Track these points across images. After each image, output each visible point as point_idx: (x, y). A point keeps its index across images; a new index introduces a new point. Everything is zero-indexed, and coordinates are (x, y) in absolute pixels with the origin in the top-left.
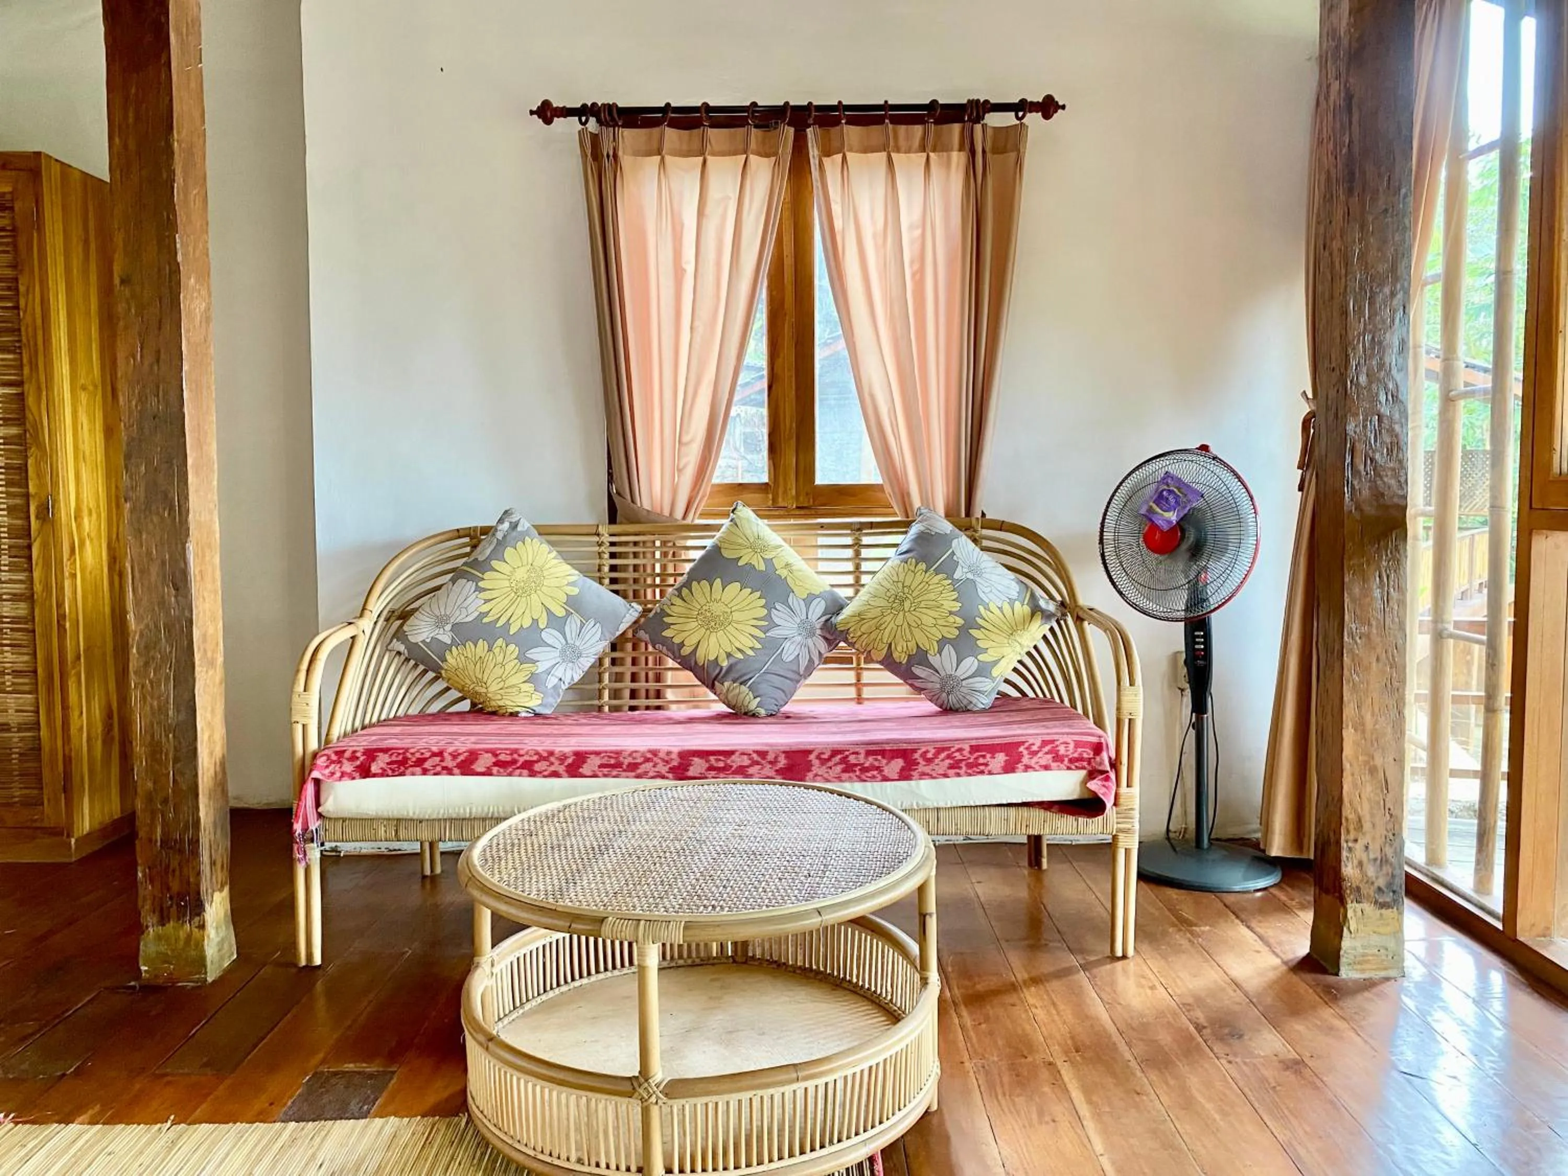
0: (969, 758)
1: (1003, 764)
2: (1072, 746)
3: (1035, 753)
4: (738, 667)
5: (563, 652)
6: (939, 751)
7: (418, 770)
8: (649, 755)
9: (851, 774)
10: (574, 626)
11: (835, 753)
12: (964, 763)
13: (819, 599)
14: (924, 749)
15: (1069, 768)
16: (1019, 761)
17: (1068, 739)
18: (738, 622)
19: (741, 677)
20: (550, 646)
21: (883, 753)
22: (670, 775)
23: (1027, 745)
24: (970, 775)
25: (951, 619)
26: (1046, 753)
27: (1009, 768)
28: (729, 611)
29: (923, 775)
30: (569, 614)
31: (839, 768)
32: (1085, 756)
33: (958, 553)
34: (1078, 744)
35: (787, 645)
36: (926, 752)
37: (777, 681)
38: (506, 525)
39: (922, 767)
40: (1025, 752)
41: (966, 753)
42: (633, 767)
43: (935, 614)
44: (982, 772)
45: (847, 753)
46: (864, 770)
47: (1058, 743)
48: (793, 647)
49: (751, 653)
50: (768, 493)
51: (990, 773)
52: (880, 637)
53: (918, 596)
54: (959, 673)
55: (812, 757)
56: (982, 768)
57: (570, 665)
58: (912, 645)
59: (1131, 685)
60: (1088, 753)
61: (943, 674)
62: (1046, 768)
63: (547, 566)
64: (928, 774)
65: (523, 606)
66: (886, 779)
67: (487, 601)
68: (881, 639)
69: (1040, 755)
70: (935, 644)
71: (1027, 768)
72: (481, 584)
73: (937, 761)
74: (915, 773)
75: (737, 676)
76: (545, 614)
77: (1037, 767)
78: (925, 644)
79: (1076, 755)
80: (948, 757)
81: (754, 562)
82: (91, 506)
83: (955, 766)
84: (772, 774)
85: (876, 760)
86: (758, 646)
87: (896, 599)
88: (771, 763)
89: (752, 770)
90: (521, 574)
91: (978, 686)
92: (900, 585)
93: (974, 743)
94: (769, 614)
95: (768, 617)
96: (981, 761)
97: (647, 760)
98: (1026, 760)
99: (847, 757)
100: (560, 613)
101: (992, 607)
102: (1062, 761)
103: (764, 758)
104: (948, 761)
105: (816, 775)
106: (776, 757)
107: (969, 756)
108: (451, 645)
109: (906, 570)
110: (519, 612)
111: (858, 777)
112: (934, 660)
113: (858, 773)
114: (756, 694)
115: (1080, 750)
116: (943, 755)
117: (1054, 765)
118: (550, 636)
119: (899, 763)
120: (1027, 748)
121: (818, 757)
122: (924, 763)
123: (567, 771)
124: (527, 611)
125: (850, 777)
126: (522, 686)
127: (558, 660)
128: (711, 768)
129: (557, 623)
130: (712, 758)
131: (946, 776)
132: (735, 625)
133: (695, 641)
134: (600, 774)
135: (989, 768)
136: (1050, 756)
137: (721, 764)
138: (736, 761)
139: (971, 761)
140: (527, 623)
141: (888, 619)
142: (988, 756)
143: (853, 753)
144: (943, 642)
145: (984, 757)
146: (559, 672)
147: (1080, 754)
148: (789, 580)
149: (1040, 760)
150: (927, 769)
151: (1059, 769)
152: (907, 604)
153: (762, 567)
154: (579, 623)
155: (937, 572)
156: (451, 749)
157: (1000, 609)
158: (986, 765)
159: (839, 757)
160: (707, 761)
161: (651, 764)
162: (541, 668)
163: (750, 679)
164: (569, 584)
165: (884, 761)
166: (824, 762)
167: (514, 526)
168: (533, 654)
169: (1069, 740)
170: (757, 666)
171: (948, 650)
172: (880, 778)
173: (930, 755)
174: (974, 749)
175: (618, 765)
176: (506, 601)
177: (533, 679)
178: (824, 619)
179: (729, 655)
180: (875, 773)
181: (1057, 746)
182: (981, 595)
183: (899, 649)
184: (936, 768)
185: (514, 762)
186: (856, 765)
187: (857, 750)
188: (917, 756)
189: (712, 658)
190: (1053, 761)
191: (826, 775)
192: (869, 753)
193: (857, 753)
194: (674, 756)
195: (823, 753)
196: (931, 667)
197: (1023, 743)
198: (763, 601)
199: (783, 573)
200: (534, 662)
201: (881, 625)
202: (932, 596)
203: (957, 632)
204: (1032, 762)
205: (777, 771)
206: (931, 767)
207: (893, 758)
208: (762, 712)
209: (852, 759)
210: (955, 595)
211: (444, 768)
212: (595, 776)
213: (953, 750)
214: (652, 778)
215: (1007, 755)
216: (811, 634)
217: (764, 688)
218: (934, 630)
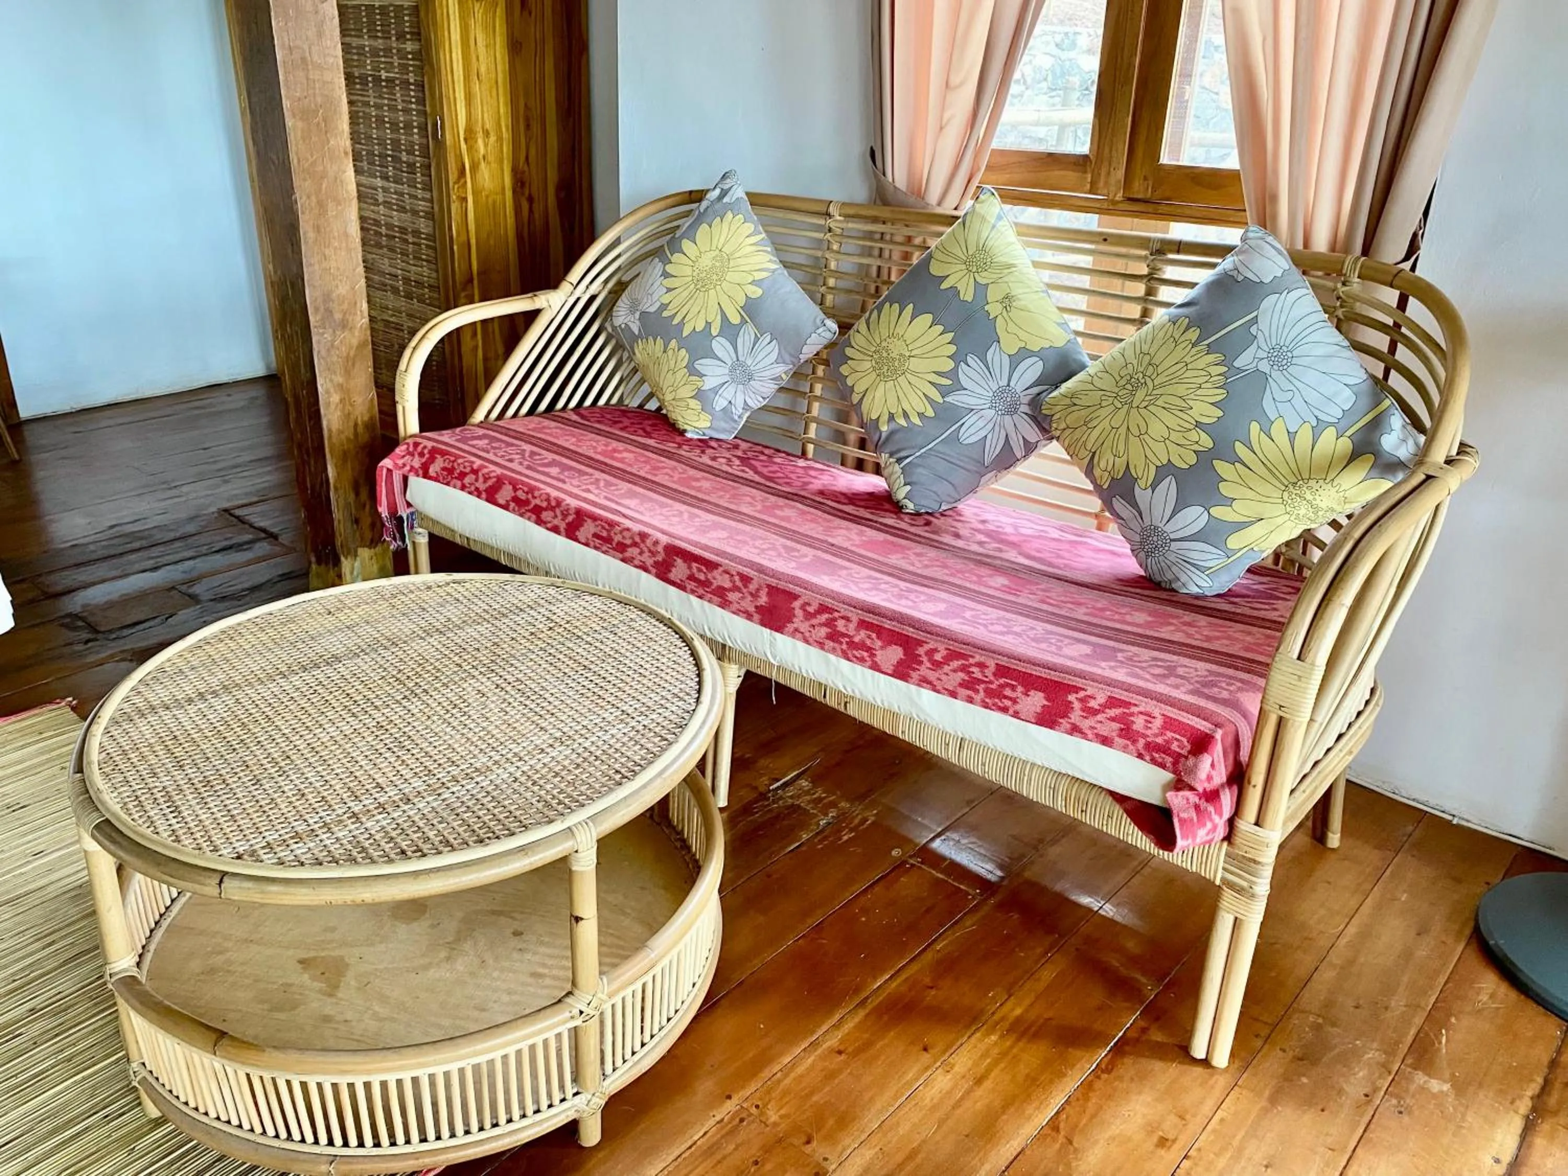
0: (991, 682)
1: (1039, 710)
2: (1158, 723)
3: (1093, 712)
4: (897, 437)
5: (733, 370)
6: (953, 655)
7: (459, 483)
8: (637, 539)
9: (836, 645)
10: (747, 337)
11: (823, 609)
12: (983, 686)
13: (1035, 359)
14: (931, 645)
15: (1140, 756)
16: (1065, 715)
17: (1158, 710)
18: (914, 373)
19: (899, 451)
20: (719, 359)
21: (879, 630)
22: (654, 571)
23: (1081, 694)
24: (986, 706)
25: (1193, 435)
26: (1113, 719)
27: (1047, 719)
28: (907, 354)
29: (924, 682)
30: (744, 322)
31: (824, 631)
32: (1175, 747)
33: (1263, 323)
34: (1169, 724)
35: (970, 420)
36: (935, 651)
37: (942, 467)
38: (717, 192)
39: (925, 669)
40: (1077, 705)
41: (989, 672)
42: (620, 548)
43: (1172, 421)
44: (1004, 710)
45: (836, 615)
46: (852, 645)
47: (1134, 709)
48: (981, 424)
49: (916, 420)
50: (1085, 172)
51: (1016, 715)
52: (1084, 439)
53: (1162, 385)
54: (1169, 528)
55: (797, 604)
56: (1007, 703)
57: (741, 387)
58: (1120, 463)
59: (1299, 658)
60: (1180, 744)
61: (1147, 521)
62: (1105, 741)
63: (737, 255)
64: (929, 683)
65: (700, 302)
66: (876, 667)
67: (669, 290)
68: (1085, 442)
69: (1100, 717)
70: (1153, 470)
71: (1075, 730)
72: (669, 268)
73: (946, 668)
74: (914, 675)
75: (894, 449)
76: (719, 317)
77: (1090, 736)
78: (1138, 470)
79: (1159, 740)
80: (963, 669)
81: (961, 287)
82: (488, 126)
83: (970, 684)
84: (752, 609)
85: (869, 637)
86: (930, 413)
87: (1128, 382)
88: (751, 594)
89: (733, 596)
90: (706, 261)
91: (1194, 556)
92: (1147, 358)
93: (1004, 661)
94: (955, 371)
95: (953, 374)
96: (1008, 692)
97: (635, 544)
98: (1076, 716)
99: (835, 620)
100: (735, 319)
101: (1278, 431)
102: (1134, 742)
103: (746, 587)
104: (961, 675)
105: (796, 630)
106: (758, 590)
107: (992, 678)
108: (638, 337)
109: (1169, 334)
110: (695, 310)
111: (843, 652)
112: (1142, 495)
113: (844, 647)
114: (908, 480)
115: (1170, 734)
116: (956, 664)
117: (1119, 741)
118: (720, 346)
119: (895, 654)
120: (1081, 700)
121: (803, 607)
122: (929, 665)
123: (566, 530)
124: (703, 311)
125: (834, 649)
126: (689, 400)
127: (727, 378)
128: (691, 578)
129: (730, 331)
130: (694, 565)
131: (953, 694)
132: (909, 376)
133: (864, 389)
134: (592, 544)
135: (1017, 707)
136: (1116, 726)
137: (702, 577)
138: (720, 579)
139: (993, 686)
140: (700, 327)
141: (1103, 412)
142: (1020, 689)
143: (842, 618)
144: (1165, 470)
145: (1013, 688)
146: (728, 393)
147: (1167, 742)
148: (1000, 322)
149: (1098, 726)
150: (932, 676)
151: (1125, 749)
152: (1140, 394)
153: (967, 295)
154: (753, 336)
155: (1210, 350)
156: (485, 471)
157: (1292, 436)
158: (1014, 701)
159: (826, 616)
160: (690, 568)
161: (638, 550)
162: (709, 383)
163: (907, 457)
164: (753, 283)
165: (879, 643)
166: (809, 616)
167: (724, 193)
168: (703, 365)
169: (1156, 713)
170: (920, 440)
171: (1169, 487)
172: (869, 663)
173: (938, 657)
174: (1002, 671)
175: (608, 540)
176: (686, 293)
177: (699, 395)
178: (1036, 390)
179: (892, 417)
180: (865, 654)
181: (1132, 714)
182: (1267, 404)
183: (1103, 464)
184: (944, 677)
185: (527, 502)
186: (844, 635)
187: (850, 615)
188: (921, 651)
189: (874, 417)
190: (1120, 736)
191: (807, 634)
192: (863, 624)
193: (847, 619)
194: (660, 549)
195: (809, 604)
196: (1134, 504)
197: (1076, 689)
198: (953, 349)
199: (994, 309)
200: (701, 375)
201: (1091, 420)
202: (1181, 390)
203: (1193, 460)
204: (1085, 724)
205: (756, 607)
206: (937, 675)
207: (890, 643)
208: (910, 507)
209: (841, 625)
210: (1220, 395)
211: (477, 489)
212: (587, 545)
213: (972, 661)
214: (636, 567)
215: (1047, 699)
216: (1012, 410)
217: (921, 473)
218: (1159, 448)
